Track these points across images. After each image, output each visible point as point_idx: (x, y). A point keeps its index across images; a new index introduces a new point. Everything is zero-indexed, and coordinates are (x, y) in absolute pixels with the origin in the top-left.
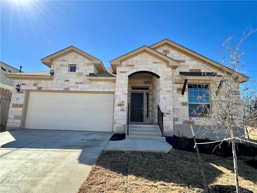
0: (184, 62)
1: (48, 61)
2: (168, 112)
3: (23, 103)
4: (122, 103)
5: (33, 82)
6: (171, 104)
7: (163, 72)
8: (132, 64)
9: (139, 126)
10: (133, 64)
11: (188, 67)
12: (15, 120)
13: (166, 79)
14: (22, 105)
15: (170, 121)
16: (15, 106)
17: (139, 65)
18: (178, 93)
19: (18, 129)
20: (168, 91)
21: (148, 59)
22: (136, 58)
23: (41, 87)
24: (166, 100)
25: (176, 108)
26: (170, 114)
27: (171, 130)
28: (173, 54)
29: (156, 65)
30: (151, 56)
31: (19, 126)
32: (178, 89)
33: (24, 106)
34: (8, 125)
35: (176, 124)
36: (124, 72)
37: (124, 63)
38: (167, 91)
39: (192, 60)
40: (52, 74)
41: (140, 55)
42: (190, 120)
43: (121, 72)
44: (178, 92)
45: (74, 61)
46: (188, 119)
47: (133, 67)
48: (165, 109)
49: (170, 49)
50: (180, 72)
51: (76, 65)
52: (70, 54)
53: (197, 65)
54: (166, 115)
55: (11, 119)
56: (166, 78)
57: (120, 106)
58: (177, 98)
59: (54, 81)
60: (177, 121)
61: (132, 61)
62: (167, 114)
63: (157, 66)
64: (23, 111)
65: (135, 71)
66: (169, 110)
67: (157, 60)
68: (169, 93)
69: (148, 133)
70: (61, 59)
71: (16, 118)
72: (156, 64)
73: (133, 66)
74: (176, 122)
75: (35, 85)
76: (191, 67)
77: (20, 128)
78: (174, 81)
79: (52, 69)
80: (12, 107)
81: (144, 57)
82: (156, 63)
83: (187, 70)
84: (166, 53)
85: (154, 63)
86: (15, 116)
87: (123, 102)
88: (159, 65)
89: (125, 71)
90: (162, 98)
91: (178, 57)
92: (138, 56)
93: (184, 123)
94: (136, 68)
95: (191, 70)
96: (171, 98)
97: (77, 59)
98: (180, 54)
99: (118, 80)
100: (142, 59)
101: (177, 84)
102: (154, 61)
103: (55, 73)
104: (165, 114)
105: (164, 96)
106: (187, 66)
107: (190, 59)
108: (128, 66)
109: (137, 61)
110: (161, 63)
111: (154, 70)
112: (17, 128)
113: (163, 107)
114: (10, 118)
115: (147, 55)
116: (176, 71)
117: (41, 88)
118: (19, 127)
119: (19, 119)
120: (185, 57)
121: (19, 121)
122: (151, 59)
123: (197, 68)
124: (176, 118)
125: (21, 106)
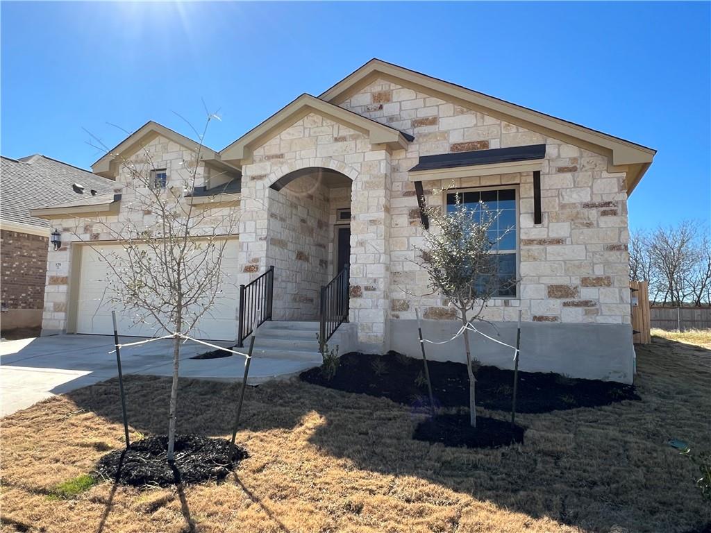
0: (434, 121)
1: (105, 168)
2: (370, 284)
3: (66, 275)
4: (254, 264)
5: (83, 222)
6: (379, 260)
7: (359, 165)
8: (280, 150)
9: (292, 326)
10: (282, 152)
11: (445, 139)
12: (56, 314)
13: (369, 186)
14: (67, 277)
15: (374, 310)
16: (55, 281)
17: (296, 152)
18: (413, 224)
19: (61, 333)
20: (373, 222)
21: (319, 133)
22: (289, 134)
23: (99, 234)
24: (365, 249)
25: (406, 269)
26: (374, 289)
27: (376, 336)
28: (400, 102)
29: (341, 148)
30: (328, 121)
31: (61, 326)
32: (413, 211)
33: (69, 282)
34: (44, 324)
35: (403, 318)
36: (260, 177)
37: (258, 153)
38: (370, 221)
39: (462, 112)
40: (118, 198)
41: (300, 122)
42: (444, 307)
43: (253, 178)
44: (412, 220)
45: (160, 160)
46: (440, 305)
47: (281, 160)
48: (361, 275)
49: (393, 86)
50: (420, 158)
51: (165, 169)
52: (152, 143)
53: (476, 125)
54: (365, 293)
55: (49, 311)
56: (367, 182)
57: (249, 271)
58: (408, 240)
59: (123, 216)
60: (405, 310)
61: (280, 144)
62: (367, 289)
63: (344, 148)
64: (67, 293)
65: (286, 170)
66: (375, 276)
67: (345, 131)
68: (375, 227)
69: (294, 341)
70: (133, 158)
71: (57, 308)
72: (340, 144)
73: (281, 156)
74: (405, 312)
75: (86, 229)
76: (456, 138)
77: (64, 331)
78: (402, 188)
79: (117, 185)
80: (50, 284)
81: (310, 126)
82: (343, 139)
83: (443, 149)
84: (381, 103)
85: (336, 140)
86: (55, 304)
87: (256, 260)
88: (351, 143)
89: (263, 173)
90: (355, 245)
91: (417, 109)
92: (296, 124)
93: (426, 315)
94: (289, 161)
95: (454, 146)
96: (379, 241)
97: (168, 153)
98: (425, 99)
99: (245, 200)
100: (304, 132)
101: (410, 198)
102: (336, 136)
103: (123, 197)
104: (363, 290)
105: (360, 237)
106: (445, 135)
107: (454, 109)
108: (269, 158)
109: (292, 140)
110: (355, 138)
111: (336, 162)
112: (59, 330)
113: (358, 271)
114: (47, 309)
115: (318, 118)
116: (409, 155)
117: (97, 236)
118: (62, 329)
119: (61, 311)
120: (438, 106)
121: (62, 315)
122: (329, 130)
123: (475, 138)
124: (402, 302)
125: (63, 281)
